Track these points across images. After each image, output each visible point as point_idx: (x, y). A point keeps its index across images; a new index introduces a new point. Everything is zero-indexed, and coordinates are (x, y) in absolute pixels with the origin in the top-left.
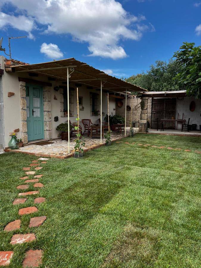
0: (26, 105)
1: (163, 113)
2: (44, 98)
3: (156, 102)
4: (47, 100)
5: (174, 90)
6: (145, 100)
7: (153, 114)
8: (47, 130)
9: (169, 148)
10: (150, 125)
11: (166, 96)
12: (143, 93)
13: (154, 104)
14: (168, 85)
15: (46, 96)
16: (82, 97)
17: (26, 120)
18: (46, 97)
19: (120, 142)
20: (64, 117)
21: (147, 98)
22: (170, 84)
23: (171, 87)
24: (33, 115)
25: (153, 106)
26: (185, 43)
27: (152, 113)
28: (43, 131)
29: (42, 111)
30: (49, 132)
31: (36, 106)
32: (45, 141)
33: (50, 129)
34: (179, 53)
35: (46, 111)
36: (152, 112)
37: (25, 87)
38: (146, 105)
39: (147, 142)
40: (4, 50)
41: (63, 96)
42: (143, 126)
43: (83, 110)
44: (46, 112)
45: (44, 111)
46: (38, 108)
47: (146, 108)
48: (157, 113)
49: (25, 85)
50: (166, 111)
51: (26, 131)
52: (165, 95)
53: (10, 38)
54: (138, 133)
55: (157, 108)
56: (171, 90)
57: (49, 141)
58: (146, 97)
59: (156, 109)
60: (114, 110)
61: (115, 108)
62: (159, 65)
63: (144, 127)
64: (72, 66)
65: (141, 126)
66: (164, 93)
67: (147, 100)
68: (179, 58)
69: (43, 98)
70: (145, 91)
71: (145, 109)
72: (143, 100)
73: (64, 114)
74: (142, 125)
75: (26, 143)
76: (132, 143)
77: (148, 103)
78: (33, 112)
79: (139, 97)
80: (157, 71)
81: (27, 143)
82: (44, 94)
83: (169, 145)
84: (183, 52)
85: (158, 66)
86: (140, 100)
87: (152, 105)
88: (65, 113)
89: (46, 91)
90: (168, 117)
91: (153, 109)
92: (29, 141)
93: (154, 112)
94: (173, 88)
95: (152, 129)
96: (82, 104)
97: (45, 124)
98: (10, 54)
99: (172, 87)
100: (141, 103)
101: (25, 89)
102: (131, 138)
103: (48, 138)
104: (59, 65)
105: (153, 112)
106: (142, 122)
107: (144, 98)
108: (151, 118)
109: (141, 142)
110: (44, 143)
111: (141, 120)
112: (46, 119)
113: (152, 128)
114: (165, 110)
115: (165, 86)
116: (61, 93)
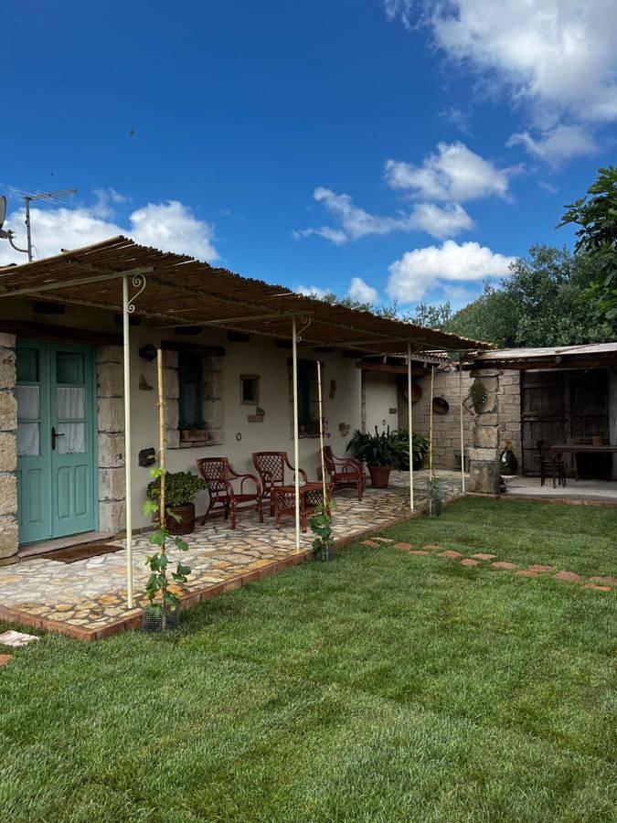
0: (13, 415)
1: (563, 421)
2: (98, 385)
3: (536, 385)
4: (108, 394)
5: (598, 341)
6: (486, 379)
7: (527, 426)
8: (107, 500)
9: (564, 575)
10: (520, 463)
11: (561, 363)
12: (479, 353)
13: (528, 391)
14: (576, 324)
15: (105, 380)
16: (259, 377)
17: (12, 469)
18: (105, 384)
19: (379, 542)
20: (180, 448)
21: (494, 372)
22: (582, 320)
23: (584, 332)
24: (53, 447)
25: (527, 397)
26: (606, 172)
27: (522, 422)
28: (96, 502)
29: (92, 434)
30: (114, 507)
31: (68, 415)
32: (95, 541)
33: (116, 497)
34: (586, 206)
35: (104, 432)
36: (522, 418)
37: (12, 353)
38: (491, 396)
39: (484, 541)
40: (9, 235)
41: (176, 378)
42: (485, 470)
43: (262, 421)
44: (104, 436)
45: (99, 432)
46: (77, 422)
47: (490, 409)
48: (542, 420)
49: (13, 344)
50: (572, 412)
51: (15, 508)
52: (558, 360)
53: (30, 199)
54: (467, 498)
55: (539, 404)
56: (586, 342)
57: (111, 539)
58: (490, 370)
59: (536, 408)
60: (392, 411)
61: (396, 406)
62: (542, 259)
63: (489, 475)
64: (138, 271)
65: (477, 472)
66: (554, 353)
67: (495, 379)
68: (585, 224)
69: (95, 386)
70: (486, 347)
71: (489, 412)
72: (482, 379)
73: (182, 437)
74: (481, 469)
75: (10, 555)
76: (420, 548)
77: (497, 391)
78: (54, 435)
79: (466, 368)
80: (536, 279)
81: (16, 554)
82: (99, 373)
83: (565, 561)
84: (598, 201)
85: (540, 265)
86: (468, 381)
87: (522, 394)
88: (186, 435)
89: (105, 362)
90: (582, 436)
91: (527, 408)
92: (22, 547)
93: (529, 417)
94: (592, 333)
95: (527, 476)
96: (257, 400)
97: (101, 478)
98: (30, 246)
99: (590, 330)
100: (473, 388)
101: (14, 358)
102: (433, 519)
103: (111, 527)
104: (89, 268)
105: (526, 419)
106: (481, 458)
107: (483, 372)
108: (522, 437)
109: (459, 540)
110: (84, 550)
111: (478, 450)
112: (103, 459)
113: (526, 474)
114: (569, 410)
115: (565, 329)
116: (171, 368)
